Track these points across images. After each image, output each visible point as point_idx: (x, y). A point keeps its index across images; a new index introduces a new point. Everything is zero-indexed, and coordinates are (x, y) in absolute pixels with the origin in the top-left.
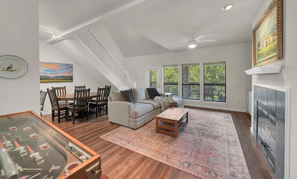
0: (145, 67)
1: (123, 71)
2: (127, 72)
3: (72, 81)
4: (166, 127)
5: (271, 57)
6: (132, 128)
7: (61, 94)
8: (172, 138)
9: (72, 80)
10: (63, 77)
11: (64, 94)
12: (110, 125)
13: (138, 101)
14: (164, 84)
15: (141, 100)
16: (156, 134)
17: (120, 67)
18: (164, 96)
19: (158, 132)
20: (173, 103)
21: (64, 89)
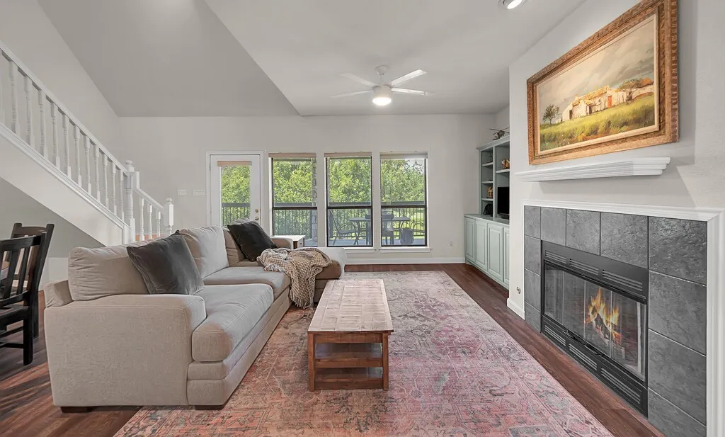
0: (207, 155)
1: (116, 162)
2: (132, 169)
4: (346, 360)
5: (626, 138)
6: (198, 408)
8: (374, 395)
12: (64, 429)
13: (203, 277)
14: (273, 208)
15: (214, 270)
16: (315, 398)
17: (100, 145)
18: (285, 244)
19: (316, 387)
20: (329, 265)
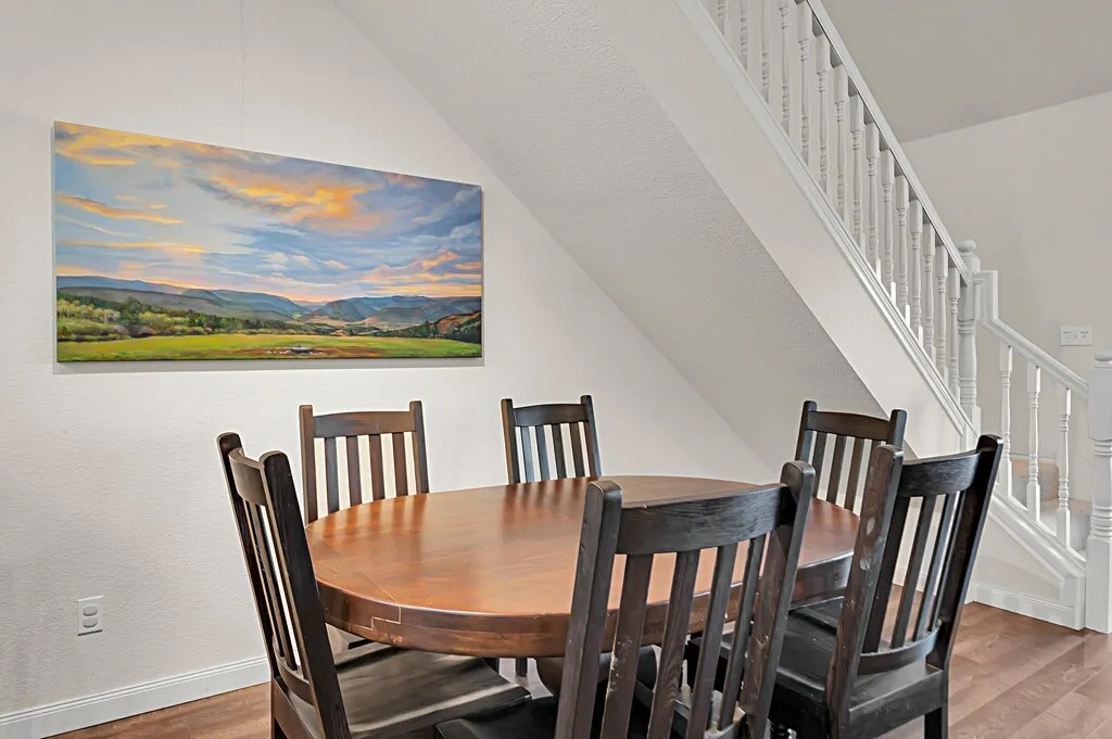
2: (976, 265)
3: (479, 355)
7: (379, 494)
9: (476, 337)
10: (400, 306)
11: (412, 490)
21: (408, 436)
